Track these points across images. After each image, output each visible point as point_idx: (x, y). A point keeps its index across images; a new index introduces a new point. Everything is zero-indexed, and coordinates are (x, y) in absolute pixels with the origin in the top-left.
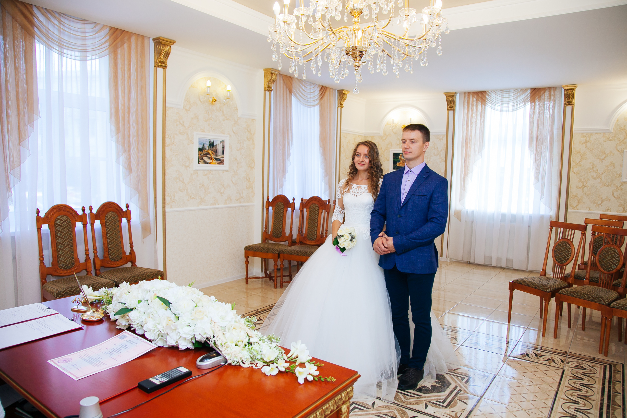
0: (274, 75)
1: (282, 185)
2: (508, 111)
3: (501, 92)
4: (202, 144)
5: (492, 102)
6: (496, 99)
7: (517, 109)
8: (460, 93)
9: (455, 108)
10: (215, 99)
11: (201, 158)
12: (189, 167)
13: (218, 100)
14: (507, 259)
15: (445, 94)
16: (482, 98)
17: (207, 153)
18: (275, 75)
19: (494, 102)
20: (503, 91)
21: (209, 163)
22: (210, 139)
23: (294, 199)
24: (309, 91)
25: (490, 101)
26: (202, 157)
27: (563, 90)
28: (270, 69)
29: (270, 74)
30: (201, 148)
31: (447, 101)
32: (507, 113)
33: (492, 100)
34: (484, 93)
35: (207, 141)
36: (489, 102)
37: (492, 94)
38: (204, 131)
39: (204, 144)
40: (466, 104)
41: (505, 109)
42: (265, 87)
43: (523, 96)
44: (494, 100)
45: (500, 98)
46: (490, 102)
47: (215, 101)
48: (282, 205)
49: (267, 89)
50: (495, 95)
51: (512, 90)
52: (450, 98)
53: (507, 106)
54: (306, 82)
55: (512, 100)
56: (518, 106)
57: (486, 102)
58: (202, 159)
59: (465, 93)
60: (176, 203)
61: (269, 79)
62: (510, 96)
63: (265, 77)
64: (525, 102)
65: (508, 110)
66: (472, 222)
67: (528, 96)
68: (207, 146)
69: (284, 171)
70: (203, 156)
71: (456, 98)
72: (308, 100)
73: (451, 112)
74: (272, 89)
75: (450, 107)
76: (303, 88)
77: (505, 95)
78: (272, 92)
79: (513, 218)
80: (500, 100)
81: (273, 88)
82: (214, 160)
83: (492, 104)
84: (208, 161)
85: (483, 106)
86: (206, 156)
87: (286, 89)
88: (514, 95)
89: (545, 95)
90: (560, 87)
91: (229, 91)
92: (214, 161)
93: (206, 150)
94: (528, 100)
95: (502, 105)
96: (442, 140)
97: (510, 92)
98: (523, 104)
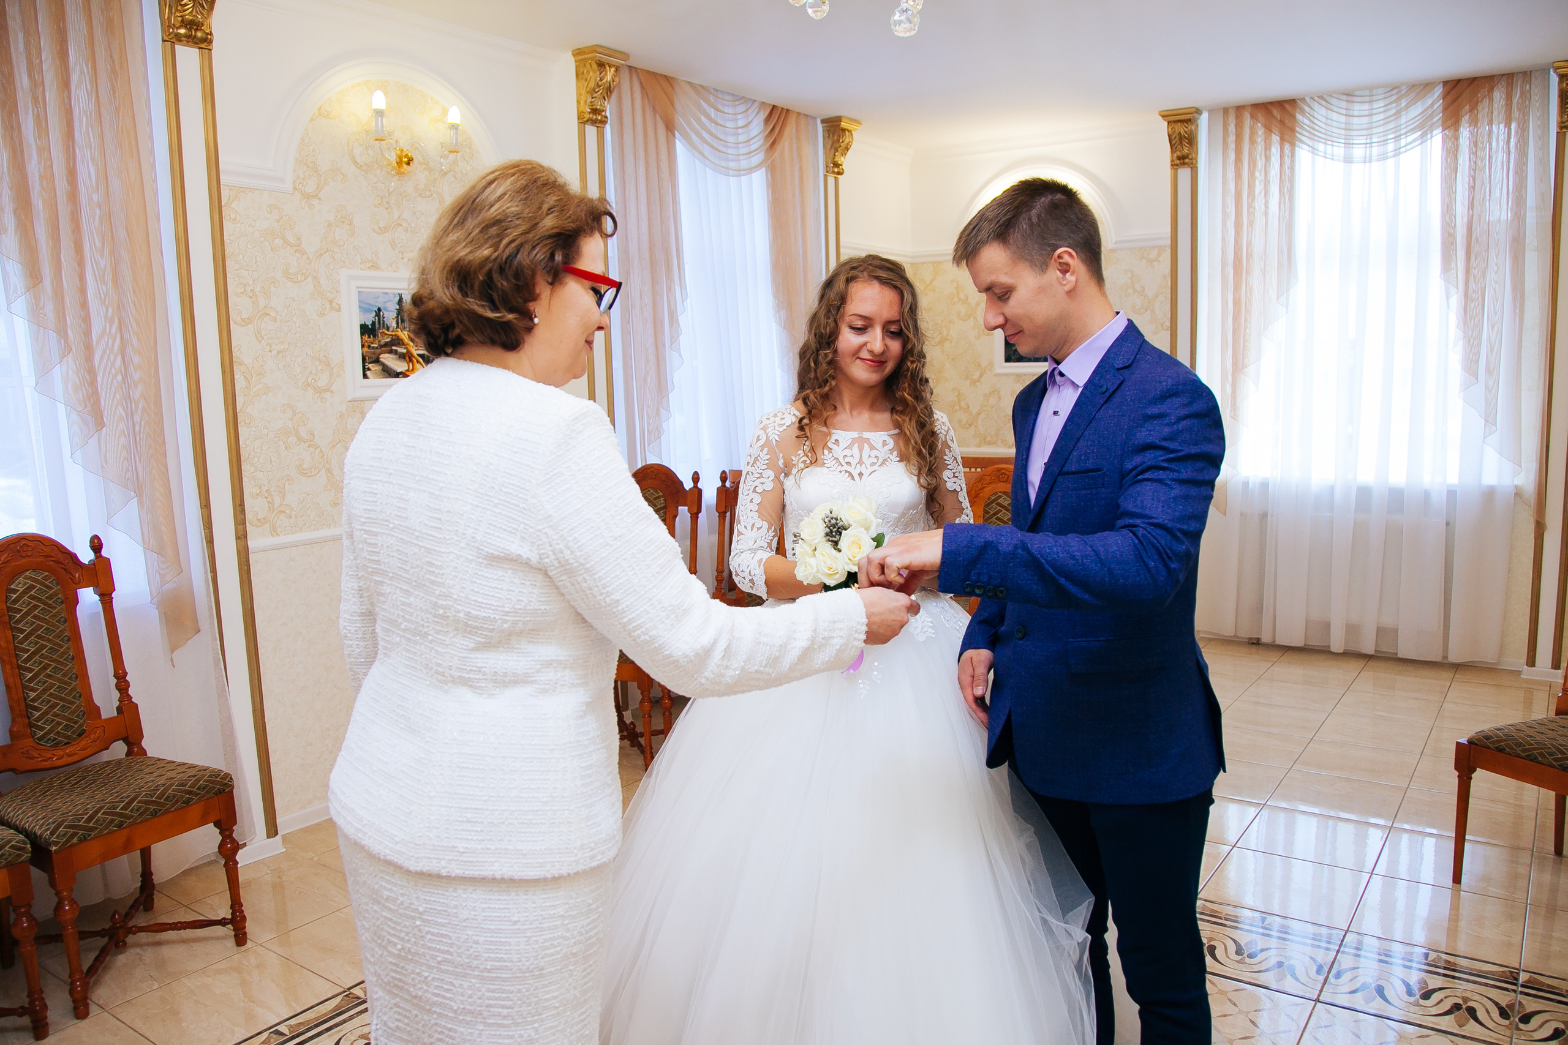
0: (608, 68)
1: (657, 433)
2: (1368, 160)
3: (1345, 97)
4: (369, 311)
5: (1316, 133)
6: (1329, 122)
7: (1397, 152)
8: (1211, 112)
9: (1196, 159)
10: (406, 156)
11: (370, 360)
12: (332, 392)
13: (417, 158)
14: (1378, 629)
15: (1163, 116)
16: (1282, 122)
17: (392, 339)
18: (613, 69)
19: (1323, 131)
20: (1349, 95)
21: (404, 375)
22: (400, 292)
23: (696, 478)
24: (730, 124)
25: (1308, 128)
26: (374, 353)
27: (1554, 79)
28: (595, 49)
29: (595, 66)
30: (369, 323)
31: (1170, 136)
32: (1367, 164)
33: (1316, 127)
34: (1287, 106)
35: (391, 301)
36: (1305, 133)
37: (1316, 106)
38: (375, 267)
39: (379, 310)
40: (1232, 146)
41: (1358, 152)
42: (582, 109)
43: (1417, 109)
44: (1323, 126)
45: (1343, 119)
46: (1307, 134)
47: (408, 164)
48: (659, 497)
49: (587, 116)
50: (1323, 111)
51: (1381, 91)
52: (1181, 129)
53: (1364, 142)
54: (720, 95)
55: (1382, 122)
56: (1403, 142)
57: (1297, 135)
58: (377, 361)
59: (1226, 111)
60: (290, 517)
61: (592, 84)
62: (1374, 111)
63: (580, 77)
64: (1424, 127)
65: (1370, 157)
66: (1264, 516)
67: (1436, 106)
68: (390, 317)
69: (662, 387)
70: (378, 351)
71: (1197, 126)
72: (730, 151)
73: (1184, 173)
74: (606, 117)
75: (1179, 158)
76: (712, 112)
77: (1358, 108)
78: (608, 127)
79: (1396, 498)
80: (1343, 126)
81: (608, 114)
82: (418, 362)
83: (1316, 138)
84: (400, 366)
85: (1287, 147)
86: (391, 352)
87: (655, 115)
88: (1386, 108)
89: (1491, 100)
90: (1544, 71)
91: (454, 127)
92: (418, 366)
93: (388, 329)
94: (1435, 120)
95: (1347, 142)
96: (1156, 264)
97: (1374, 98)
98: (1419, 133)
